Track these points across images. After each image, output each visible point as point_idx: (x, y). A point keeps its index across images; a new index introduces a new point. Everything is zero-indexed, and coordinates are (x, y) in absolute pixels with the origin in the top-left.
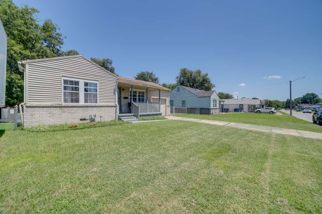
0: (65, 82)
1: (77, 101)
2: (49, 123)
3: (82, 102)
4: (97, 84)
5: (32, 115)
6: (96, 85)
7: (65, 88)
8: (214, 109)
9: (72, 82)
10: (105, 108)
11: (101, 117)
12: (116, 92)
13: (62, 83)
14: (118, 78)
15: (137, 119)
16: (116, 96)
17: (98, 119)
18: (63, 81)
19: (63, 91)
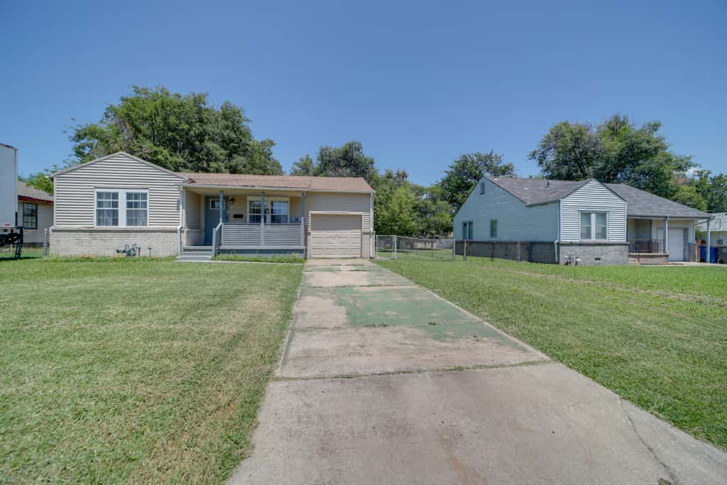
0: (100, 195)
1: (115, 222)
2: (76, 253)
3: (122, 224)
4: (146, 194)
5: (58, 241)
6: (144, 196)
7: (100, 204)
8: (580, 245)
9: (108, 195)
10: (158, 234)
11: (150, 249)
12: (181, 206)
13: (96, 197)
14: (187, 179)
15: (210, 257)
16: (181, 213)
17: (144, 253)
18: (96, 194)
19: (96, 208)
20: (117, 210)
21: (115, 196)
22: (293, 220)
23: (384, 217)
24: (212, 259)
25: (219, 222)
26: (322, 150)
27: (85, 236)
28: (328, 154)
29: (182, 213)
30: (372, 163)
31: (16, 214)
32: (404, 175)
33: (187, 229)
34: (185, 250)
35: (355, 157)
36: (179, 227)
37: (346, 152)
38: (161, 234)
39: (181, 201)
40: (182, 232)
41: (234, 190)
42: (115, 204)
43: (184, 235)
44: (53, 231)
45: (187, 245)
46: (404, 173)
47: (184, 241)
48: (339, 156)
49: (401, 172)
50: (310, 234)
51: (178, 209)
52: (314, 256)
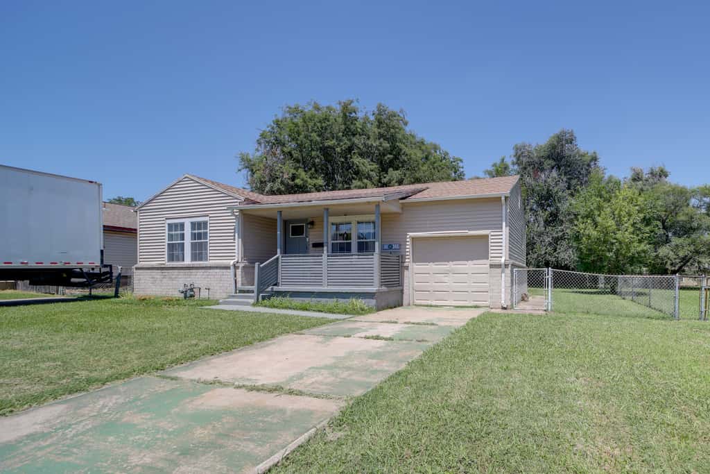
0: (170, 227)
1: (182, 257)
3: (188, 261)
4: (207, 222)
5: (139, 280)
6: (205, 224)
7: (170, 237)
9: (176, 226)
10: (216, 270)
11: (209, 289)
12: (236, 235)
13: (167, 229)
14: (243, 199)
15: (252, 301)
16: (236, 244)
17: (204, 294)
18: (167, 226)
19: (167, 242)
20: (183, 243)
21: (182, 225)
22: (386, 247)
23: (589, 237)
24: (254, 305)
25: (276, 254)
26: (517, 148)
27: (157, 274)
28: (526, 153)
29: (238, 245)
30: (595, 159)
31: (102, 251)
32: (663, 174)
33: (243, 265)
34: (241, 291)
35: (567, 153)
36: (232, 262)
37: (554, 147)
38: (218, 271)
39: (236, 229)
40: (236, 267)
41: (292, 208)
42: (182, 237)
43: (239, 272)
44: (137, 269)
45: (242, 284)
46: (662, 171)
47: (239, 279)
48: (542, 155)
49: (657, 170)
50: (407, 268)
51: (234, 239)
52: (418, 302)
